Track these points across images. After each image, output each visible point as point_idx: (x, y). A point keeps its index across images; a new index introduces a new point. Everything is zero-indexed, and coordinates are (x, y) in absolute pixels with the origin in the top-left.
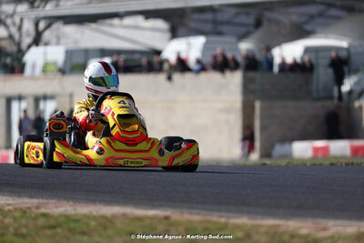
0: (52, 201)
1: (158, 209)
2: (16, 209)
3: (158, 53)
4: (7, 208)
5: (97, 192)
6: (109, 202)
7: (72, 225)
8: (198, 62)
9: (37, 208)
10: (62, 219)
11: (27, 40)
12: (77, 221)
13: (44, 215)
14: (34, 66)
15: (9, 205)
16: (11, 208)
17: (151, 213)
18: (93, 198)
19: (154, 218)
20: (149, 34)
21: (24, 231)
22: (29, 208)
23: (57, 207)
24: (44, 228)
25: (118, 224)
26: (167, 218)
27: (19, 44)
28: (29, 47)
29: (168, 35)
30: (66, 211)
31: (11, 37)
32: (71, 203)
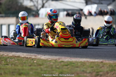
0: (63, 57)
1: (98, 59)
2: (52, 60)
3: (82, 10)
4: (49, 59)
5: (76, 54)
6: (81, 57)
7: (73, 65)
8: (95, 13)
9: (59, 59)
10: (69, 63)
11: (40, 6)
12: (74, 63)
13: (62, 62)
14: (42, 15)
15: (50, 58)
16: (50, 59)
17: (96, 60)
18: (76, 56)
19: (97, 62)
20: (78, 4)
21: (58, 67)
22: (56, 59)
23: (65, 59)
24: (64, 65)
25: (87, 64)
26: (102, 62)
27: (37, 8)
28: (40, 8)
29: (85, 4)
30: (68, 60)
31: (35, 5)
32: (69, 58)
